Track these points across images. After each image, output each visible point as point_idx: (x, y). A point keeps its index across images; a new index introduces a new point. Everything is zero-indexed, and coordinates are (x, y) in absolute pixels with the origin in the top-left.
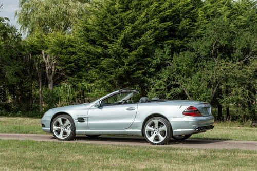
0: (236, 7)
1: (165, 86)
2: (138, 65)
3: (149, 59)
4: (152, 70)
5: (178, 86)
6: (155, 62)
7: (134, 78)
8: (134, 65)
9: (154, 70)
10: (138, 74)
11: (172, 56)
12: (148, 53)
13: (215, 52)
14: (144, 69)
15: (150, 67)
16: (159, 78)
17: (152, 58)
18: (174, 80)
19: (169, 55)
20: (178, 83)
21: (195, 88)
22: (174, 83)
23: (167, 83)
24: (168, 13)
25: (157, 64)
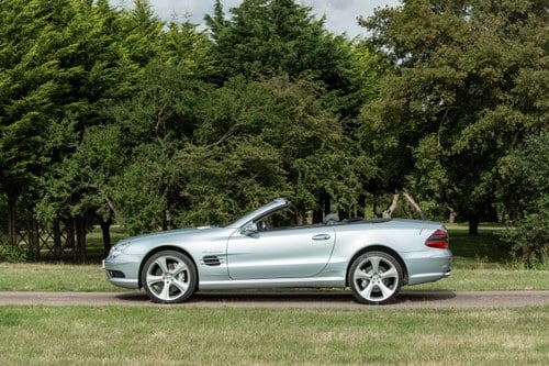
0: (173, 42)
1: (68, 191)
2: (20, 150)
3: (39, 138)
4: (45, 160)
5: (95, 191)
6: (50, 145)
7: (11, 176)
8: (13, 150)
9: (48, 160)
10: (20, 167)
11: (81, 135)
12: (37, 127)
13: (161, 127)
14: (28, 158)
15: (39, 155)
16: (57, 177)
17: (43, 137)
18: (86, 180)
19: (75, 132)
20: (94, 185)
21: (133, 195)
22: (87, 185)
23: (73, 186)
24: (71, 49)
25: (54, 148)
